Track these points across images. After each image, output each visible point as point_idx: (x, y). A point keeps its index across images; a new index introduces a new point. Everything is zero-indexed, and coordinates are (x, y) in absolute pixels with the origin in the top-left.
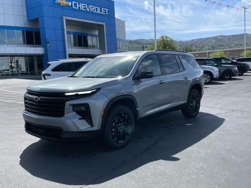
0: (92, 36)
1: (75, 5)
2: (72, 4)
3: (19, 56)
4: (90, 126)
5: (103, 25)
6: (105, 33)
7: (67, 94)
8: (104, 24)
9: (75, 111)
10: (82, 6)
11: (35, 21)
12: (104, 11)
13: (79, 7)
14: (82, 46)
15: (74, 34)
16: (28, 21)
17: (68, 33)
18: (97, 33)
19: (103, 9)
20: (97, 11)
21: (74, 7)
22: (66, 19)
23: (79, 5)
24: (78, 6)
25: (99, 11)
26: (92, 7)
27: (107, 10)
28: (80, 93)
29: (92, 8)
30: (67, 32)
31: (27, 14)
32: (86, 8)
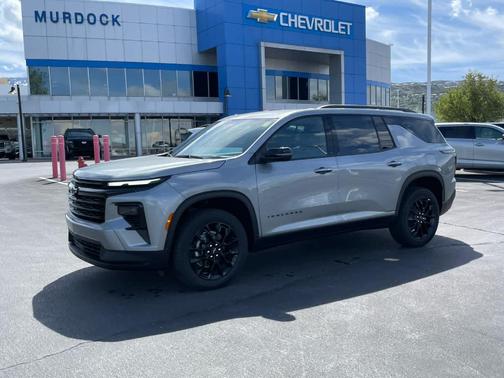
0: (319, 77)
1: (286, 19)
2: (278, 17)
3: (182, 117)
4: (145, 243)
5: (339, 56)
6: (343, 70)
7: (111, 184)
8: (342, 53)
9: (123, 215)
10: (297, 21)
11: (210, 53)
12: (344, 27)
13: (293, 23)
14: (296, 98)
15: (284, 74)
16: (200, 53)
17: (268, 73)
18: (327, 71)
19: (340, 23)
20: (328, 27)
21: (282, 24)
22: (266, 48)
23: (293, 18)
24: (290, 20)
25: (332, 29)
26: (319, 22)
27: (349, 24)
28: (131, 183)
29: (319, 24)
30: (267, 71)
31: (198, 42)
32: (306, 25)
